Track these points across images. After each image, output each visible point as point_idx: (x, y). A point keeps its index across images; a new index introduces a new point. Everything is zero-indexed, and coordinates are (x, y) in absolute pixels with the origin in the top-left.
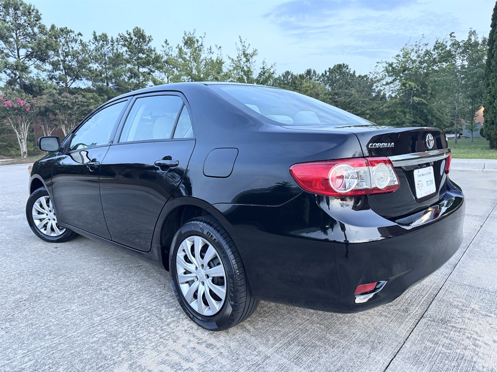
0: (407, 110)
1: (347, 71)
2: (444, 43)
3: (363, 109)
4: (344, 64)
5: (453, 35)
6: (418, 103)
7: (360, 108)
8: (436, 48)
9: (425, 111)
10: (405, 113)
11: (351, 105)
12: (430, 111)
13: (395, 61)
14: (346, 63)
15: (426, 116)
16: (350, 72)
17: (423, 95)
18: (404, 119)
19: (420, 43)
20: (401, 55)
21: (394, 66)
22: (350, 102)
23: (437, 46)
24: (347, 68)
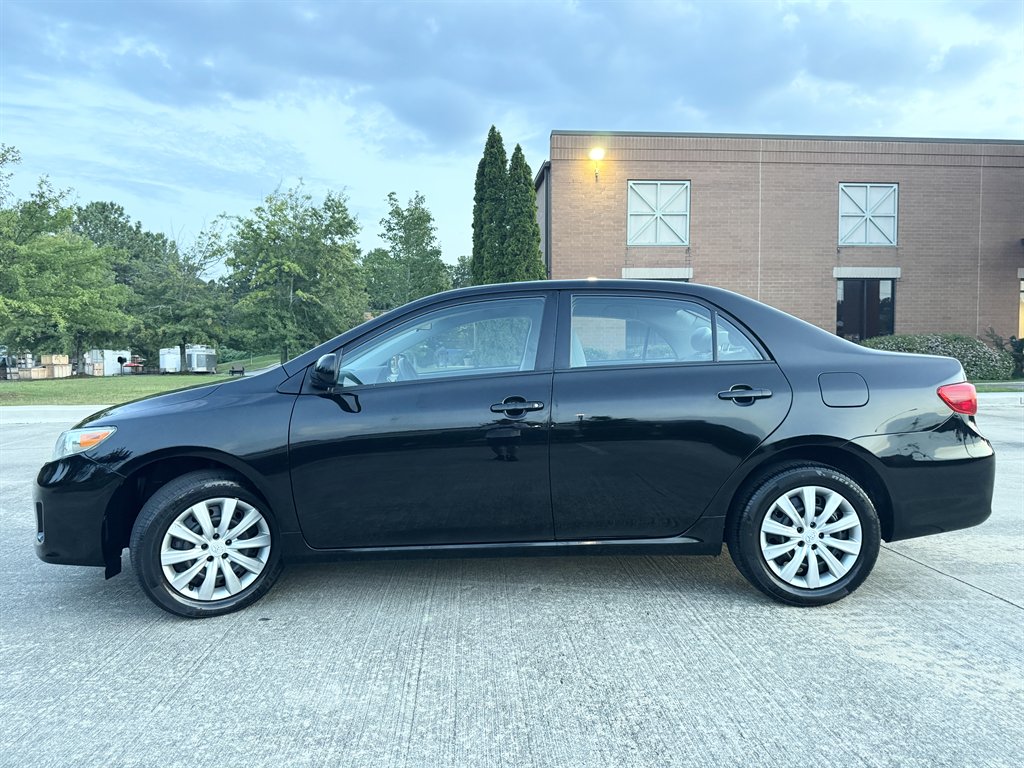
0: (284, 313)
1: (121, 219)
2: (342, 201)
3: (197, 306)
4: (112, 204)
5: (393, 196)
6: (307, 304)
7: (189, 304)
8: (328, 207)
9: (319, 317)
10: (281, 318)
11: (168, 296)
12: (327, 318)
13: (256, 219)
14: (119, 203)
15: (321, 327)
16: (129, 224)
17: (313, 289)
18: (283, 331)
19: (296, 192)
20: (266, 209)
21: (255, 227)
22: (164, 291)
23: (329, 204)
24: (121, 214)
